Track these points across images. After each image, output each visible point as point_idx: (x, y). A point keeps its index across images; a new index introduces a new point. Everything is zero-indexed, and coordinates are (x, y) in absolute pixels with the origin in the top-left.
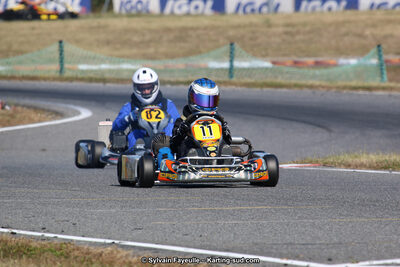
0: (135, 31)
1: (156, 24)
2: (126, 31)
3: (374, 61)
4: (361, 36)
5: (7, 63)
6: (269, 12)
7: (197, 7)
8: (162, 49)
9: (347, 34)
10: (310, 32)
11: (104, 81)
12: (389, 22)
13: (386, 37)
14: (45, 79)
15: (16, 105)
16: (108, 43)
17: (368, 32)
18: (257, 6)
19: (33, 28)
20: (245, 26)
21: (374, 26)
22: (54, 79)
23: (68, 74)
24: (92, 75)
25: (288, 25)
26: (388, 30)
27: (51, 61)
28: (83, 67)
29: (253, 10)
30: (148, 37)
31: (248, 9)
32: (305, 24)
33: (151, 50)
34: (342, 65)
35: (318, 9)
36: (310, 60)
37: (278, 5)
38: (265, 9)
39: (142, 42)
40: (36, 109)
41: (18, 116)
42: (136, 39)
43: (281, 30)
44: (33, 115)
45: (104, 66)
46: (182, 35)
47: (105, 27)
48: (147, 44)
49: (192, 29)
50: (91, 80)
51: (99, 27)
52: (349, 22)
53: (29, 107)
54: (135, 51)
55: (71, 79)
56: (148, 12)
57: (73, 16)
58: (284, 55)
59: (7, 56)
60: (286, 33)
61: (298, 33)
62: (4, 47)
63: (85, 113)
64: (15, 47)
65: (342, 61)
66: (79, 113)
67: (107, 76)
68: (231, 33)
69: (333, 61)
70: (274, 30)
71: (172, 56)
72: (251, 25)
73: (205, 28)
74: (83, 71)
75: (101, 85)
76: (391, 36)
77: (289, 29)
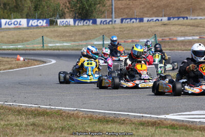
0: (67, 32)
1: (74, 29)
2: (64, 32)
3: (153, 40)
4: (146, 31)
5: (23, 45)
6: (112, 23)
7: (86, 23)
8: (77, 38)
9: (141, 31)
10: (129, 30)
11: (59, 50)
12: (157, 26)
13: (155, 31)
14: (38, 50)
15: (29, 59)
16: (58, 36)
17: (149, 30)
18: (108, 21)
19: (31, 32)
20: (105, 29)
21: (151, 27)
22: (41, 50)
23: (45, 48)
24: (54, 48)
25: (120, 28)
26: (156, 29)
27: (39, 43)
28: (50, 45)
29: (106, 23)
30: (71, 34)
31: (105, 23)
32: (127, 28)
33: (73, 38)
34: (142, 42)
35: (129, 22)
36: (130, 40)
37: (115, 21)
38: (111, 23)
39: (70, 36)
40: (36, 60)
41: (30, 63)
42: (68, 34)
43: (118, 30)
44: (35, 63)
45: (57, 45)
46: (84, 32)
47: (57, 30)
48: (72, 36)
49: (87, 30)
50: (54, 50)
51: (55, 31)
52: (142, 26)
53: (34, 60)
54: (67, 39)
55: (47, 50)
56: (69, 25)
57: (44, 27)
58: (121, 39)
59: (23, 42)
60: (121, 31)
61: (124, 31)
62: (21, 39)
63: (54, 61)
64: (25, 38)
65: (141, 40)
66: (51, 62)
67: (60, 48)
68: (101, 32)
69: (138, 41)
70: (116, 30)
71: (82, 41)
72: (108, 28)
73: (92, 30)
74: (50, 46)
75: (58, 51)
76: (157, 31)
77: (121, 29)
